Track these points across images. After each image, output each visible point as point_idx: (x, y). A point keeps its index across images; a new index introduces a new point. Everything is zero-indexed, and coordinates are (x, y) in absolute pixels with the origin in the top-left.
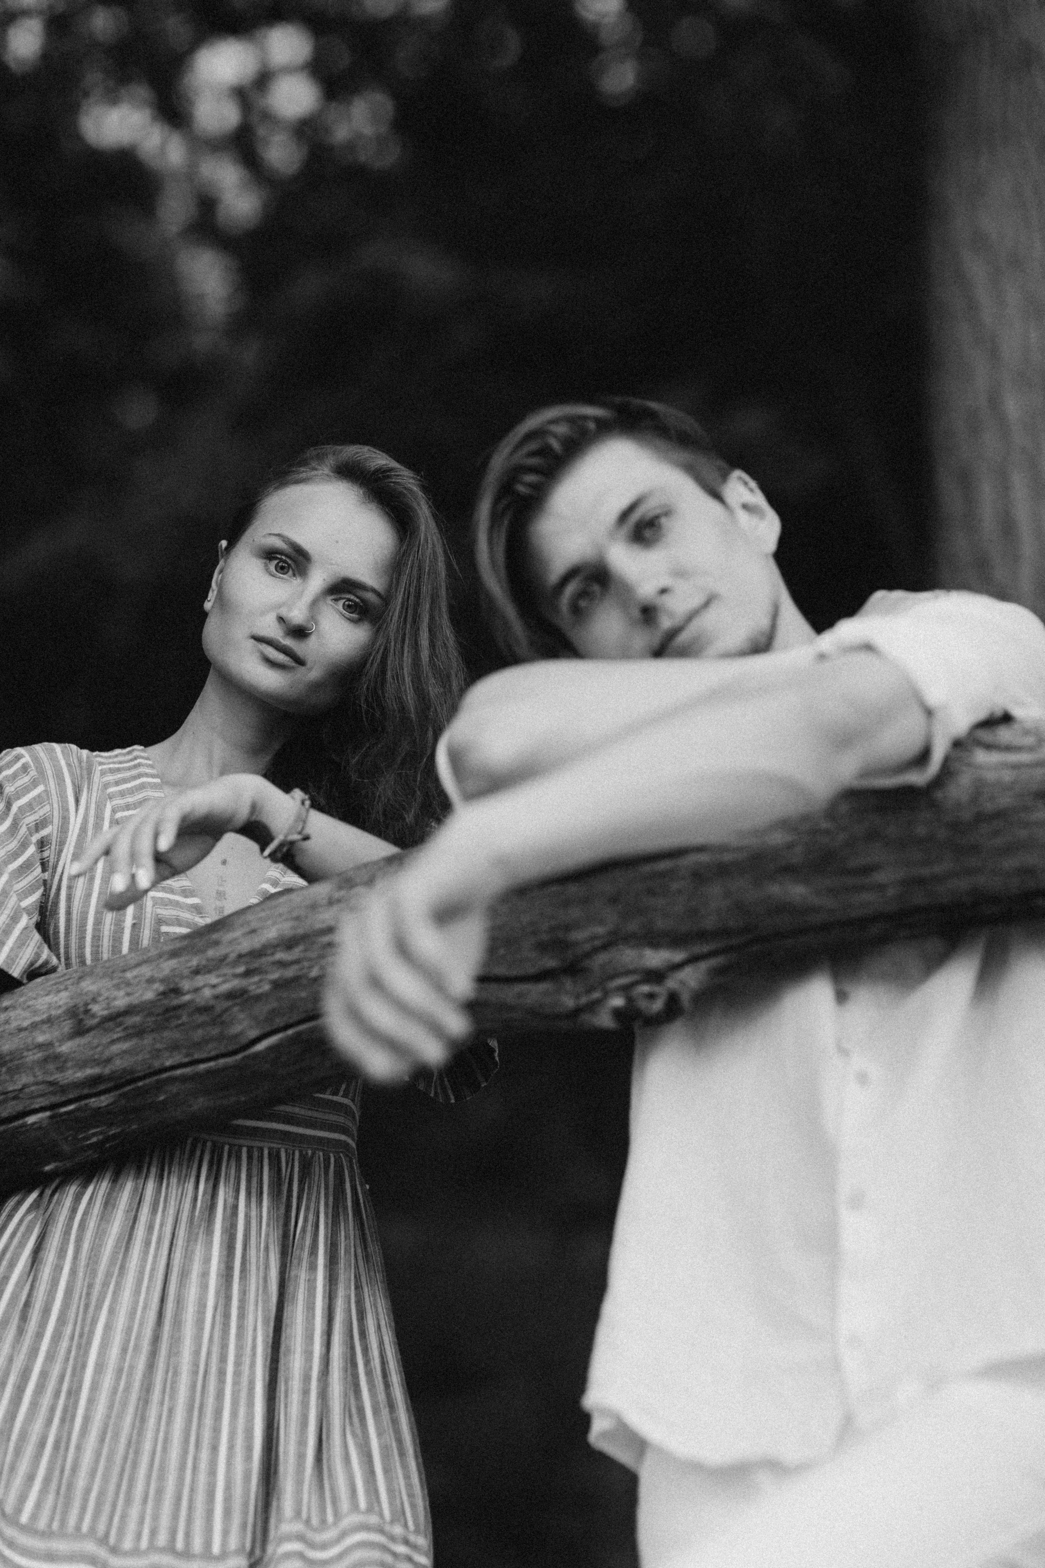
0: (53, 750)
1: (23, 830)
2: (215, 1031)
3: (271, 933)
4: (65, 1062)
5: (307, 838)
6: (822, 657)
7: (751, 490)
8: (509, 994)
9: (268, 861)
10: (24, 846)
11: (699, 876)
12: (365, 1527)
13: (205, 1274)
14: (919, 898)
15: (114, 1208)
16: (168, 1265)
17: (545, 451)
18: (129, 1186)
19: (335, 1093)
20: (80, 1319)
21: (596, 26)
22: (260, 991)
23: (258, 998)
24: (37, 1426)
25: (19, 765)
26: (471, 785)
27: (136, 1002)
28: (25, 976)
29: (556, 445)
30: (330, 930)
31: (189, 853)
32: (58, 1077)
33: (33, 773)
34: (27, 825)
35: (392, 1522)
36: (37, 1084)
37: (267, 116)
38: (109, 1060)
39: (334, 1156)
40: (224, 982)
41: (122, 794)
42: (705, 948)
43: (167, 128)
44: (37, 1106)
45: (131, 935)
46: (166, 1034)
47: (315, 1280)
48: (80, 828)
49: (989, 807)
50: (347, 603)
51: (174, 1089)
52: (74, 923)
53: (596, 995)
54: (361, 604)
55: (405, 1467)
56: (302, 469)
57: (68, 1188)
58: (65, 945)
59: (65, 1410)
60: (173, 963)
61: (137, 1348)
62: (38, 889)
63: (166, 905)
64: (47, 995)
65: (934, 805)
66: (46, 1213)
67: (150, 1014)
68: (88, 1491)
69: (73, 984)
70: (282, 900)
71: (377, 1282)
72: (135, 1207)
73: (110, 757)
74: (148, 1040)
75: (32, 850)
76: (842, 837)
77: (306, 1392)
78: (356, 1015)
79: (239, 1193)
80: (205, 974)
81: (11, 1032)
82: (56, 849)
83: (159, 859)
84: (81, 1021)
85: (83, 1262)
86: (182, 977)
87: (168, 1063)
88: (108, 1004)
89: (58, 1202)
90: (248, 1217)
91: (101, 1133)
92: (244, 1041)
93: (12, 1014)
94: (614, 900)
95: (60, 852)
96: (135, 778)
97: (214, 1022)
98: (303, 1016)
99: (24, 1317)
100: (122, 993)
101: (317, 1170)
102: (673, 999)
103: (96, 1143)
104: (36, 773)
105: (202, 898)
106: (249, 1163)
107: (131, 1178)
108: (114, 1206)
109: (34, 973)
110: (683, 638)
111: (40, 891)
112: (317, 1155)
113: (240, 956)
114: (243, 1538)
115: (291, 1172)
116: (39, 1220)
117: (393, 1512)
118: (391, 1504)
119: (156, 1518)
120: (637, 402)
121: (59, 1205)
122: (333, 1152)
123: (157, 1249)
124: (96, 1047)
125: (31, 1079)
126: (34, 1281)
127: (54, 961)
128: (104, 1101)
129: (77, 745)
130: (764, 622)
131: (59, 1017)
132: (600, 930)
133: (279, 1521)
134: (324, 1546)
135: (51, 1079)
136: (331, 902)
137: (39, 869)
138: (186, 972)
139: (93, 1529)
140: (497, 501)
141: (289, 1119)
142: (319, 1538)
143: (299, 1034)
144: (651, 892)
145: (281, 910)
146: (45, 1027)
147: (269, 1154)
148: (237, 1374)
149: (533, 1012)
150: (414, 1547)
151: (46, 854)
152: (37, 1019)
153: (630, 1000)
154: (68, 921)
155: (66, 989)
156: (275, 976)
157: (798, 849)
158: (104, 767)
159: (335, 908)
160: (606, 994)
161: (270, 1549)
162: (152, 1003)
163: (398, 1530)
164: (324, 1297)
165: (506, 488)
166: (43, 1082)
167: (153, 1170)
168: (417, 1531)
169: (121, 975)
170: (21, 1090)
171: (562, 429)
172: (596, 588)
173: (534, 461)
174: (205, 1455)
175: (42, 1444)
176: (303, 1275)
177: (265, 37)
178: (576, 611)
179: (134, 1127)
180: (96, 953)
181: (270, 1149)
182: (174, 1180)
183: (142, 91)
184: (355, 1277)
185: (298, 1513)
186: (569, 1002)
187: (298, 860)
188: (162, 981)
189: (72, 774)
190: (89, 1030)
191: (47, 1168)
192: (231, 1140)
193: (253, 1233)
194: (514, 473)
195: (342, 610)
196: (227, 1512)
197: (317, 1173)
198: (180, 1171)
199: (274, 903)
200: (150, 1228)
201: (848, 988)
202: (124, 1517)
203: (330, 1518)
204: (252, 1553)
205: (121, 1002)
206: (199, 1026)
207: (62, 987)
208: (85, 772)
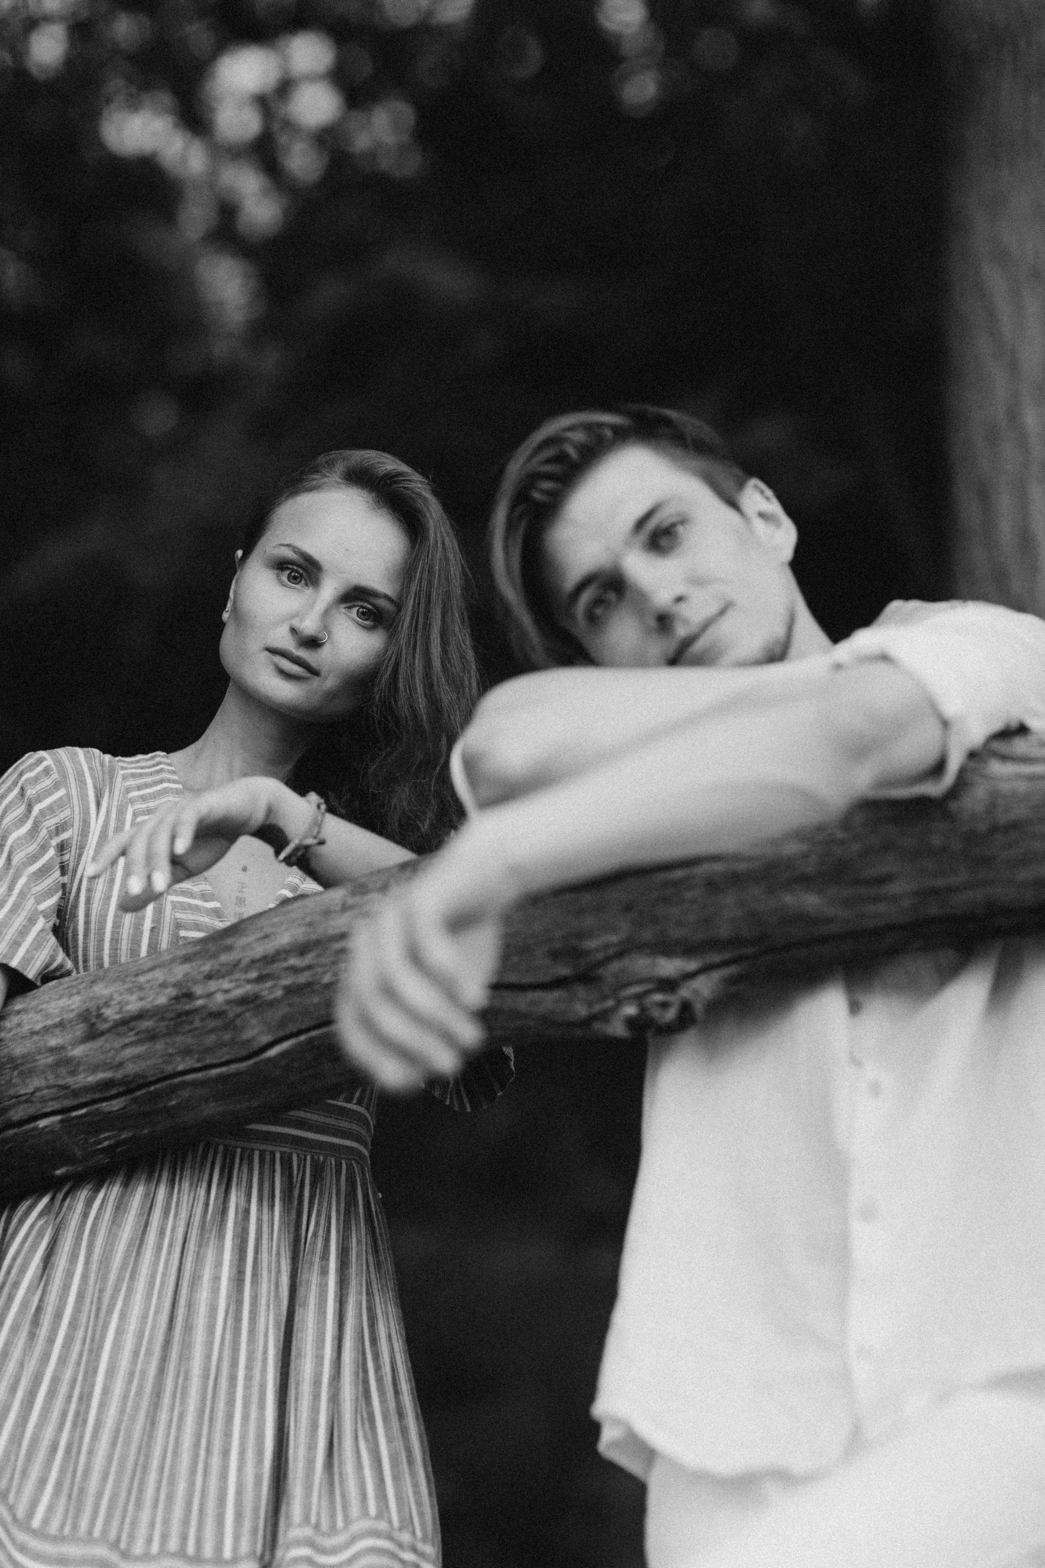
0: (76, 754)
1: (43, 833)
2: (227, 1037)
3: (284, 939)
4: (79, 1064)
5: (322, 843)
6: (838, 667)
7: (768, 499)
8: (522, 1001)
9: (283, 864)
10: (44, 848)
11: (712, 885)
12: (375, 1533)
13: (216, 1279)
14: (934, 910)
15: (125, 1212)
16: (180, 1270)
17: (562, 458)
18: (140, 1190)
19: (349, 1100)
20: (91, 1324)
21: (618, 37)
22: (272, 997)
23: (271, 1004)
24: (49, 1432)
25: (40, 768)
26: (485, 792)
27: (149, 1006)
28: (39, 978)
29: (572, 452)
30: (343, 936)
31: (204, 855)
32: (70, 1080)
33: (55, 776)
34: (47, 828)
35: (400, 1529)
36: (48, 1087)
37: (289, 125)
38: (121, 1065)
39: (346, 1164)
40: (238, 987)
41: (144, 798)
42: (717, 958)
43: (189, 135)
44: (48, 1110)
45: (150, 939)
46: (179, 1039)
47: (326, 1284)
48: (101, 831)
49: (1003, 818)
50: (361, 610)
51: (185, 1093)
52: (93, 926)
53: (610, 1003)
54: (375, 611)
55: (413, 1475)
56: (314, 476)
57: (79, 1193)
58: (84, 947)
59: (77, 1413)
60: (186, 968)
61: (149, 1353)
62: (57, 892)
63: (185, 910)
64: (59, 999)
65: (948, 816)
66: (58, 1218)
67: (163, 1019)
68: (99, 1496)
69: (85, 988)
70: (296, 905)
71: (388, 1291)
72: (147, 1211)
73: (132, 762)
74: (159, 1046)
75: (51, 852)
76: (856, 847)
77: (316, 1397)
78: (368, 1023)
79: (251, 1198)
80: (218, 979)
81: (24, 1035)
82: (76, 853)
83: (175, 861)
84: (93, 1024)
85: (94, 1267)
86: (196, 983)
87: (180, 1068)
88: (121, 1008)
89: (69, 1208)
90: (259, 1220)
91: (114, 1136)
92: (256, 1046)
93: (24, 1017)
94: (628, 908)
95: (80, 856)
96: (155, 783)
97: (226, 1027)
98: (313, 1022)
99: (36, 1322)
100: (133, 998)
101: (329, 1176)
102: (686, 1007)
103: (110, 1146)
104: (58, 777)
105: (221, 902)
106: (261, 1168)
107: (143, 1182)
108: (125, 1210)
109: (48, 976)
110: (698, 646)
111: (60, 894)
112: (329, 1162)
113: (253, 962)
114: (254, 1542)
115: (303, 1175)
116: (50, 1225)
117: (401, 1520)
118: (400, 1510)
119: (166, 1522)
120: (653, 410)
121: (71, 1211)
122: (346, 1159)
123: (169, 1253)
124: (109, 1051)
125: (43, 1083)
126: (46, 1285)
127: (69, 965)
128: (115, 1105)
129: (100, 750)
130: (780, 631)
131: (70, 1021)
132: (613, 938)
133: (288, 1526)
134: (334, 1551)
135: (62, 1082)
136: (345, 908)
137: (58, 873)
138: (200, 977)
139: (105, 1531)
140: (512, 508)
141: (301, 1124)
142: (328, 1543)
143: (310, 1041)
144: (665, 900)
145: (294, 915)
146: (57, 1031)
147: (281, 1159)
148: (248, 1378)
149: (546, 1020)
150: (422, 1555)
151: (66, 857)
152: (49, 1022)
153: (643, 1009)
154: (87, 923)
155: (78, 993)
156: (287, 982)
157: (813, 858)
158: (125, 772)
159: (349, 914)
160: (619, 1003)
161: (279, 1553)
162: (163, 1007)
163: (406, 1537)
164: (335, 1301)
165: (521, 497)
166: (54, 1086)
167: (165, 1175)
168: (424, 1539)
169: (134, 979)
170: (33, 1093)
171: (579, 436)
172: (612, 596)
173: (548, 468)
174: (216, 1460)
175: (54, 1448)
176: (315, 1279)
177: (287, 46)
178: (593, 619)
179: (146, 1131)
180: (114, 956)
181: (282, 1153)
182: (186, 1185)
183: (166, 98)
184: (367, 1282)
185: (306, 1519)
186: (581, 1010)
187: (313, 864)
188: (176, 985)
189: (93, 777)
190: (102, 1034)
191: (58, 1172)
192: (243, 1144)
193: (265, 1236)
194: (532, 479)
195: (356, 617)
196: (239, 1516)
197: (329, 1177)
198: (192, 1176)
199: (289, 907)
200: (162, 1233)
201: (861, 998)
202: (134, 1523)
203: (340, 1523)
204: (262, 1557)
205: (134, 1005)
206: (213, 1031)
207: (75, 991)
208: (107, 777)
